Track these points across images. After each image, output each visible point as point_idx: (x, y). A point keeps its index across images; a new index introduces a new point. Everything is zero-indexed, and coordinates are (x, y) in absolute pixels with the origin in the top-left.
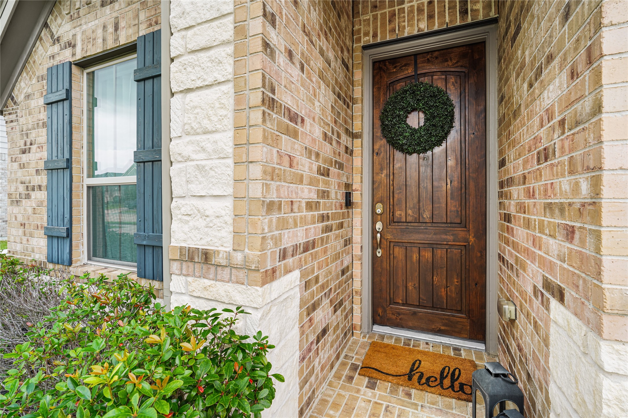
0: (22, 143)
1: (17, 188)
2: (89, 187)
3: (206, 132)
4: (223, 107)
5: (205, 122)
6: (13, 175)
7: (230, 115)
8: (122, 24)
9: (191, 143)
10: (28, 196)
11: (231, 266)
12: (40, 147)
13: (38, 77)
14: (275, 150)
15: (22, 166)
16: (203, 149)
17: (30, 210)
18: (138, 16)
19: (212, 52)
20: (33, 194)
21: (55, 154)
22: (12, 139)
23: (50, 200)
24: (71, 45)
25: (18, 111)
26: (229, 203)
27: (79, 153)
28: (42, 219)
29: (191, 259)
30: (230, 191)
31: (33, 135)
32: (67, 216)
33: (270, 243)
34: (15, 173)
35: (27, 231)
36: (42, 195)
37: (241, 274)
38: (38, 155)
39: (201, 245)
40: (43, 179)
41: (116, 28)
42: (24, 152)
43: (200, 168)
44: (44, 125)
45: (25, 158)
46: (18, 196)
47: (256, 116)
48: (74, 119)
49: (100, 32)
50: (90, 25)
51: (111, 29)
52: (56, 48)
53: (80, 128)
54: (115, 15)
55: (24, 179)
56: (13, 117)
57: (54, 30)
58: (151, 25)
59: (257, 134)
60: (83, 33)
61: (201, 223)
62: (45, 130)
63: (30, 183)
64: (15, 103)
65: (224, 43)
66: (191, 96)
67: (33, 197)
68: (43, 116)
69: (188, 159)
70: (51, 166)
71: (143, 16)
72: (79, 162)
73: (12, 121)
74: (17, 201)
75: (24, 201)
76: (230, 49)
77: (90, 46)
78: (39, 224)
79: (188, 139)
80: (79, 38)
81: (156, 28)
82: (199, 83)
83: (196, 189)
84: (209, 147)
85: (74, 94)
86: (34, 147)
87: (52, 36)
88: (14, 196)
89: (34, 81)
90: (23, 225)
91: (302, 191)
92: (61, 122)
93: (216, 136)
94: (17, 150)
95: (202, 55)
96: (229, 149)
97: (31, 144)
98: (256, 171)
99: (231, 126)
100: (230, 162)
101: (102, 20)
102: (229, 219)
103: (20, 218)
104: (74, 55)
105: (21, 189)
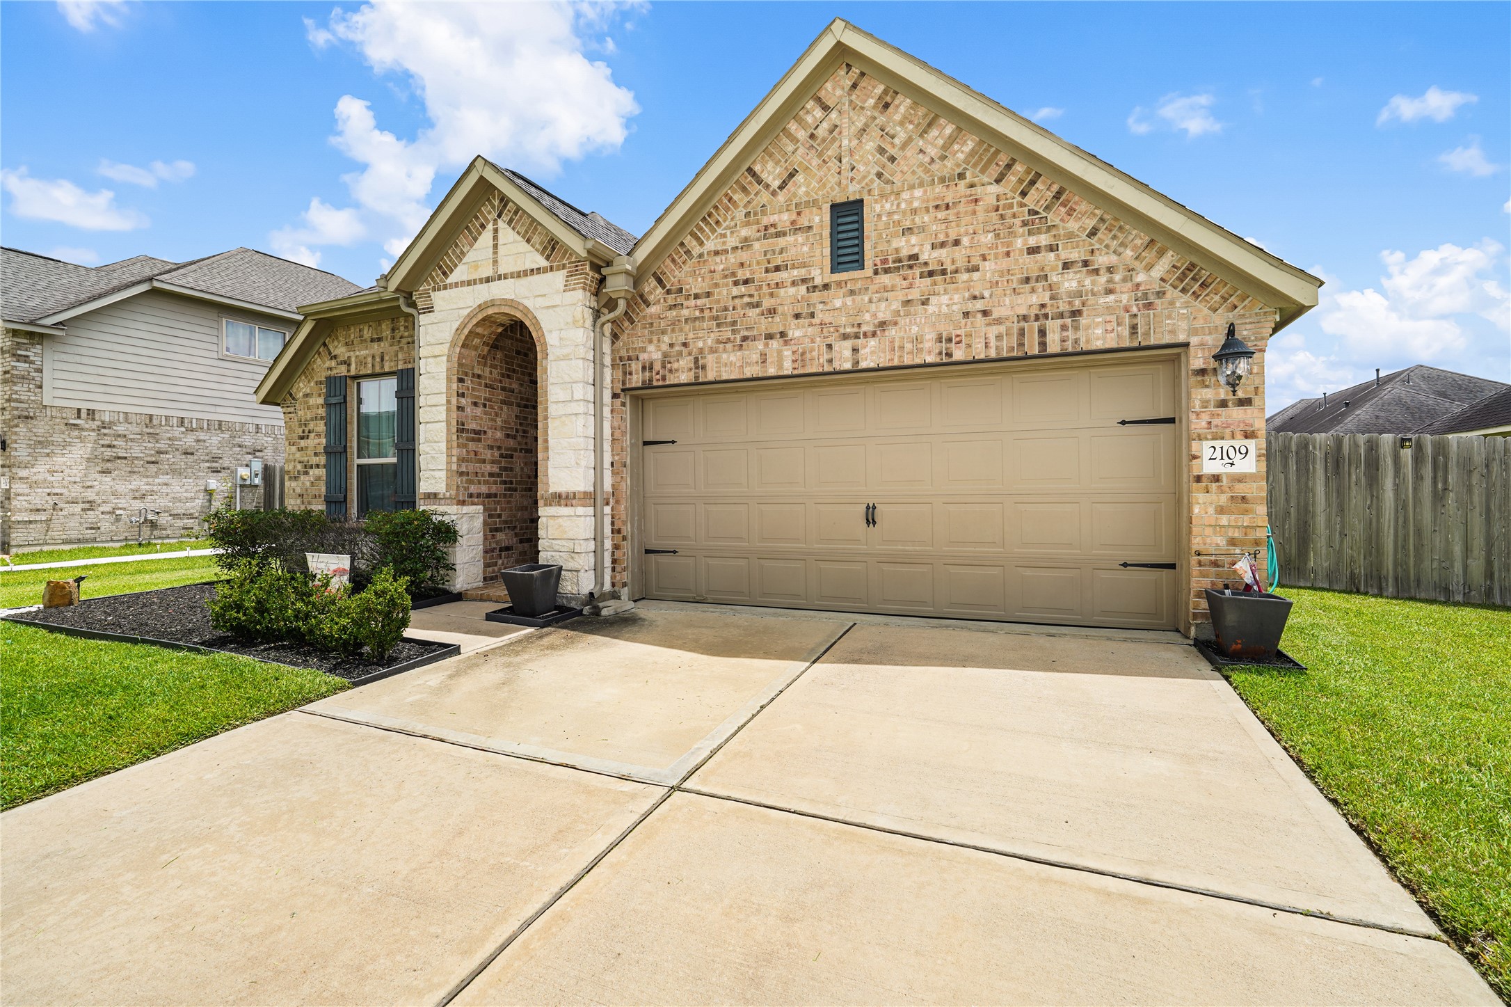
0: (301, 430)
1: (295, 467)
2: (358, 466)
3: (435, 442)
4: (442, 432)
5: (435, 438)
6: (291, 456)
7: (445, 435)
8: (386, 358)
9: (429, 446)
10: (306, 473)
11: (445, 498)
12: (319, 436)
13: (317, 382)
14: (464, 450)
15: (300, 449)
16: (434, 449)
17: (308, 484)
18: (397, 355)
19: (438, 408)
20: (311, 472)
21: (332, 441)
22: (290, 427)
23: (329, 475)
24: (347, 363)
25: (297, 405)
26: (444, 472)
27: (351, 441)
28: (320, 490)
29: (429, 498)
30: (445, 467)
31: (311, 425)
32: (343, 486)
33: (462, 489)
34: (294, 454)
35: (305, 500)
36: (322, 472)
37: (449, 501)
38: (317, 441)
39: (433, 491)
40: (322, 460)
41: (382, 359)
42: (302, 438)
43: (433, 457)
44: (322, 418)
45: (303, 443)
46: (296, 473)
47: (455, 437)
48: (348, 416)
49: (370, 359)
50: (362, 353)
51: (378, 359)
52: (333, 363)
53: (352, 423)
54: (381, 350)
55: (302, 459)
56: (292, 409)
57: (332, 349)
58: (406, 363)
59: (455, 444)
60: (357, 357)
61: (433, 481)
62: (323, 422)
63: (308, 462)
64: (294, 399)
65: (442, 405)
66: (429, 425)
67: (311, 473)
68: (322, 412)
69: (428, 453)
70: (330, 450)
71: (400, 356)
72: (351, 447)
73: (290, 413)
74: (295, 477)
75: (302, 477)
76: (445, 408)
77: (362, 368)
78: (317, 494)
79: (427, 444)
80: (353, 360)
81: (410, 366)
82: (432, 420)
83: (431, 466)
84: (437, 448)
85: (348, 399)
86: (312, 435)
87: (330, 353)
88: (292, 473)
89: (312, 384)
90: (301, 496)
91: (485, 467)
92: (338, 418)
93: (440, 444)
94: (295, 436)
95: (434, 408)
96: (445, 450)
97: (309, 432)
98: (455, 459)
99: (445, 441)
100: (445, 455)
101: (372, 352)
102: (445, 479)
103: (298, 490)
104: (349, 371)
105: (299, 467)
